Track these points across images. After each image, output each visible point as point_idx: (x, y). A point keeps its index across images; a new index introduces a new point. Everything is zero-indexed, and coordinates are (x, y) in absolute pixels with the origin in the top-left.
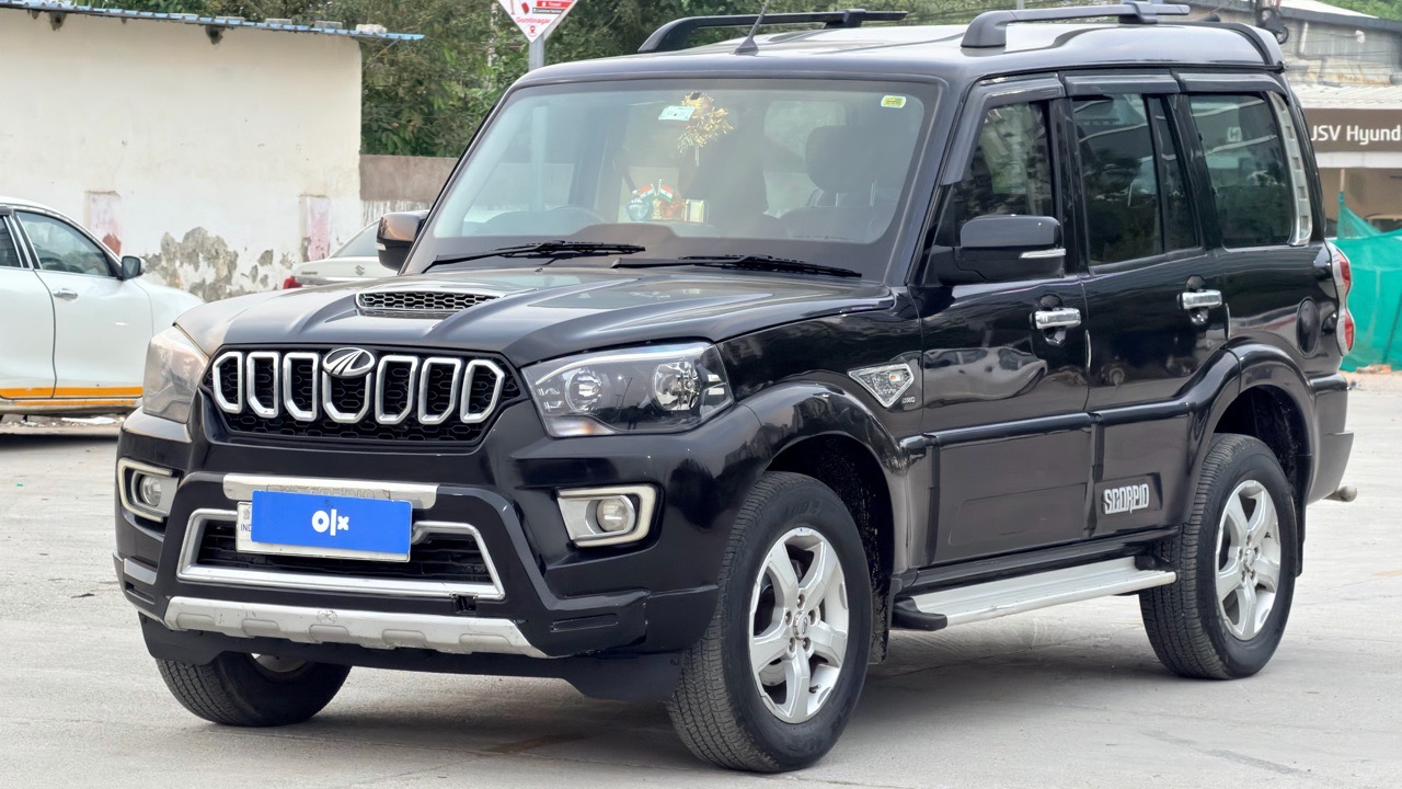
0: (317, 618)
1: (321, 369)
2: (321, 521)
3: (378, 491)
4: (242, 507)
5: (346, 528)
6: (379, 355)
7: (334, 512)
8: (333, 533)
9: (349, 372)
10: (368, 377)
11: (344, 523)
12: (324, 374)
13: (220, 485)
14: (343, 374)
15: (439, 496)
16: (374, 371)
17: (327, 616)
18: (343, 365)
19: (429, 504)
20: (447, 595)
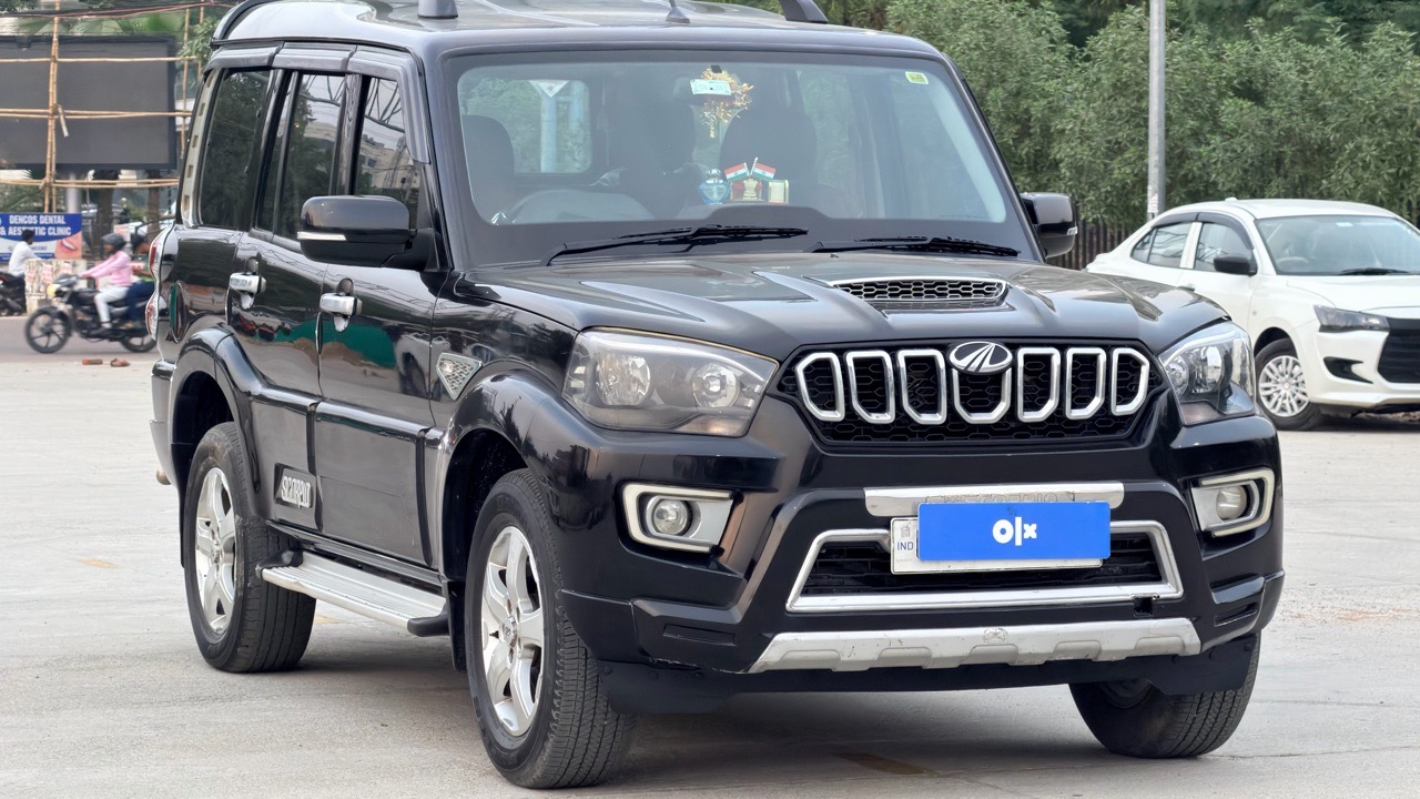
0: (984, 638)
1: (949, 366)
2: (1003, 531)
3: (1062, 494)
4: (897, 525)
5: (1034, 536)
6: (1014, 348)
7: (1018, 520)
8: (1018, 542)
9: (987, 367)
10: (1009, 372)
11: (1031, 531)
12: (955, 373)
13: (862, 501)
14: (980, 371)
15: (1127, 494)
16: (1014, 365)
17: (996, 634)
18: (980, 360)
19: (1116, 502)
20: (1129, 598)
